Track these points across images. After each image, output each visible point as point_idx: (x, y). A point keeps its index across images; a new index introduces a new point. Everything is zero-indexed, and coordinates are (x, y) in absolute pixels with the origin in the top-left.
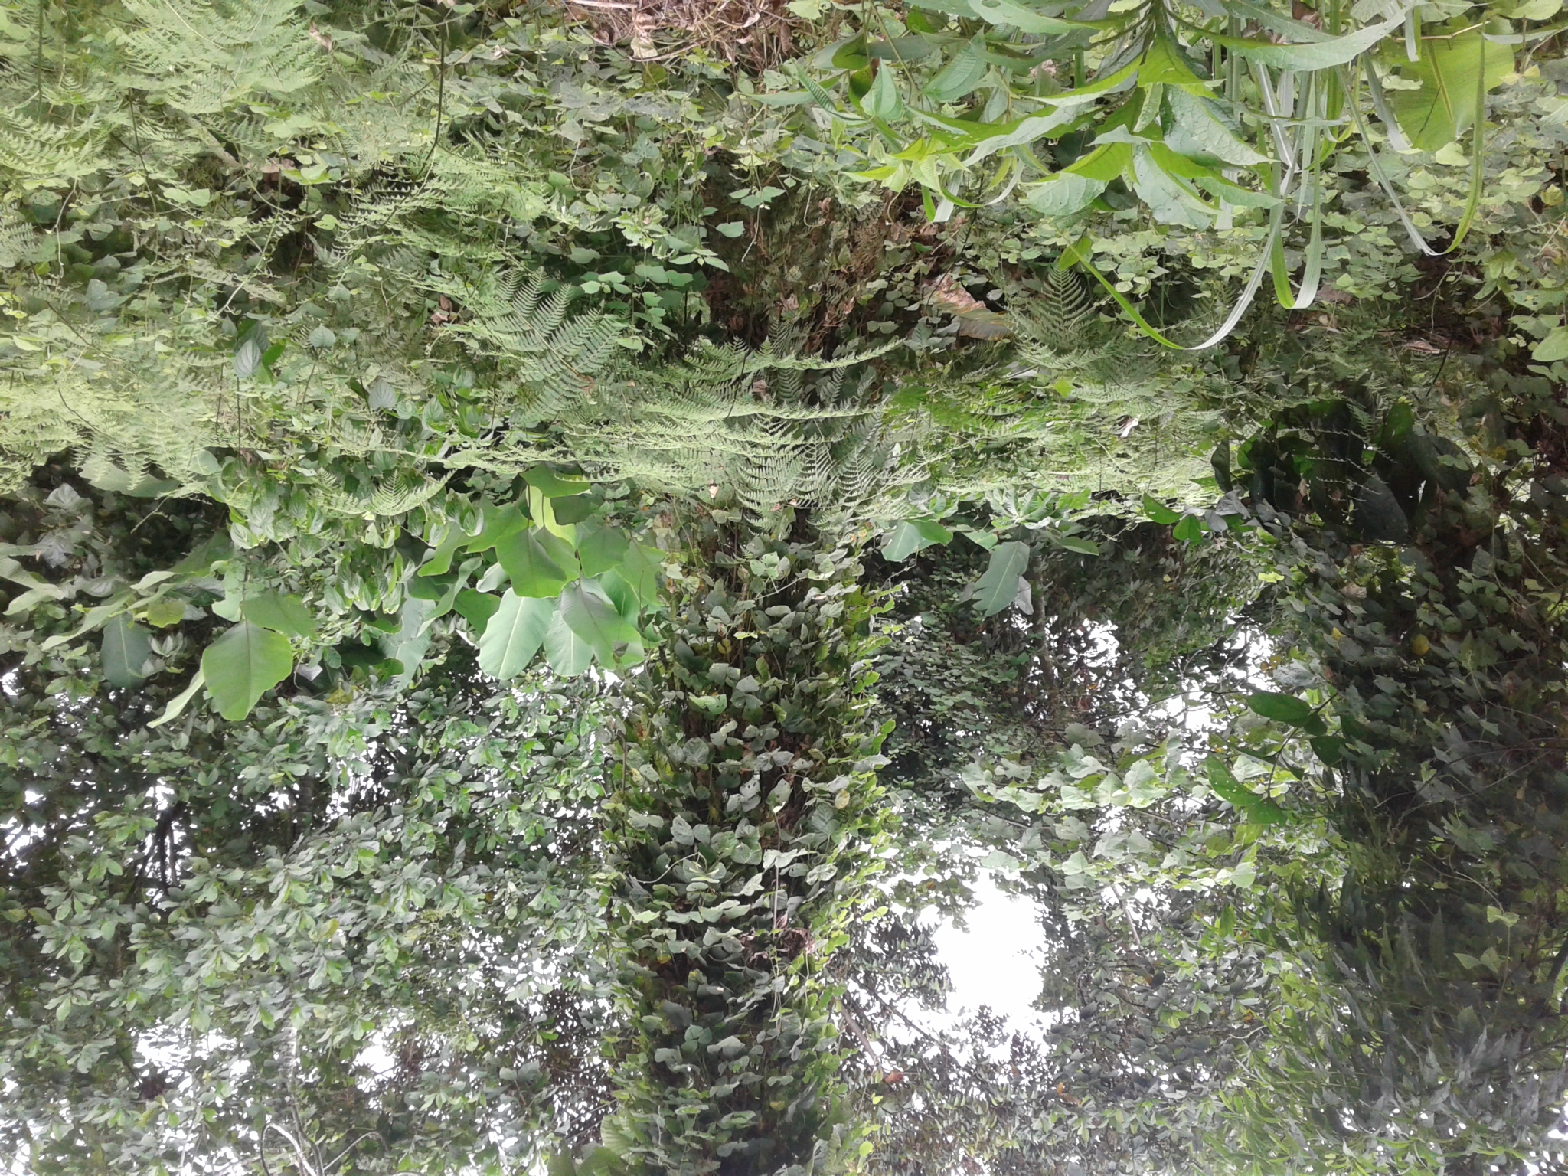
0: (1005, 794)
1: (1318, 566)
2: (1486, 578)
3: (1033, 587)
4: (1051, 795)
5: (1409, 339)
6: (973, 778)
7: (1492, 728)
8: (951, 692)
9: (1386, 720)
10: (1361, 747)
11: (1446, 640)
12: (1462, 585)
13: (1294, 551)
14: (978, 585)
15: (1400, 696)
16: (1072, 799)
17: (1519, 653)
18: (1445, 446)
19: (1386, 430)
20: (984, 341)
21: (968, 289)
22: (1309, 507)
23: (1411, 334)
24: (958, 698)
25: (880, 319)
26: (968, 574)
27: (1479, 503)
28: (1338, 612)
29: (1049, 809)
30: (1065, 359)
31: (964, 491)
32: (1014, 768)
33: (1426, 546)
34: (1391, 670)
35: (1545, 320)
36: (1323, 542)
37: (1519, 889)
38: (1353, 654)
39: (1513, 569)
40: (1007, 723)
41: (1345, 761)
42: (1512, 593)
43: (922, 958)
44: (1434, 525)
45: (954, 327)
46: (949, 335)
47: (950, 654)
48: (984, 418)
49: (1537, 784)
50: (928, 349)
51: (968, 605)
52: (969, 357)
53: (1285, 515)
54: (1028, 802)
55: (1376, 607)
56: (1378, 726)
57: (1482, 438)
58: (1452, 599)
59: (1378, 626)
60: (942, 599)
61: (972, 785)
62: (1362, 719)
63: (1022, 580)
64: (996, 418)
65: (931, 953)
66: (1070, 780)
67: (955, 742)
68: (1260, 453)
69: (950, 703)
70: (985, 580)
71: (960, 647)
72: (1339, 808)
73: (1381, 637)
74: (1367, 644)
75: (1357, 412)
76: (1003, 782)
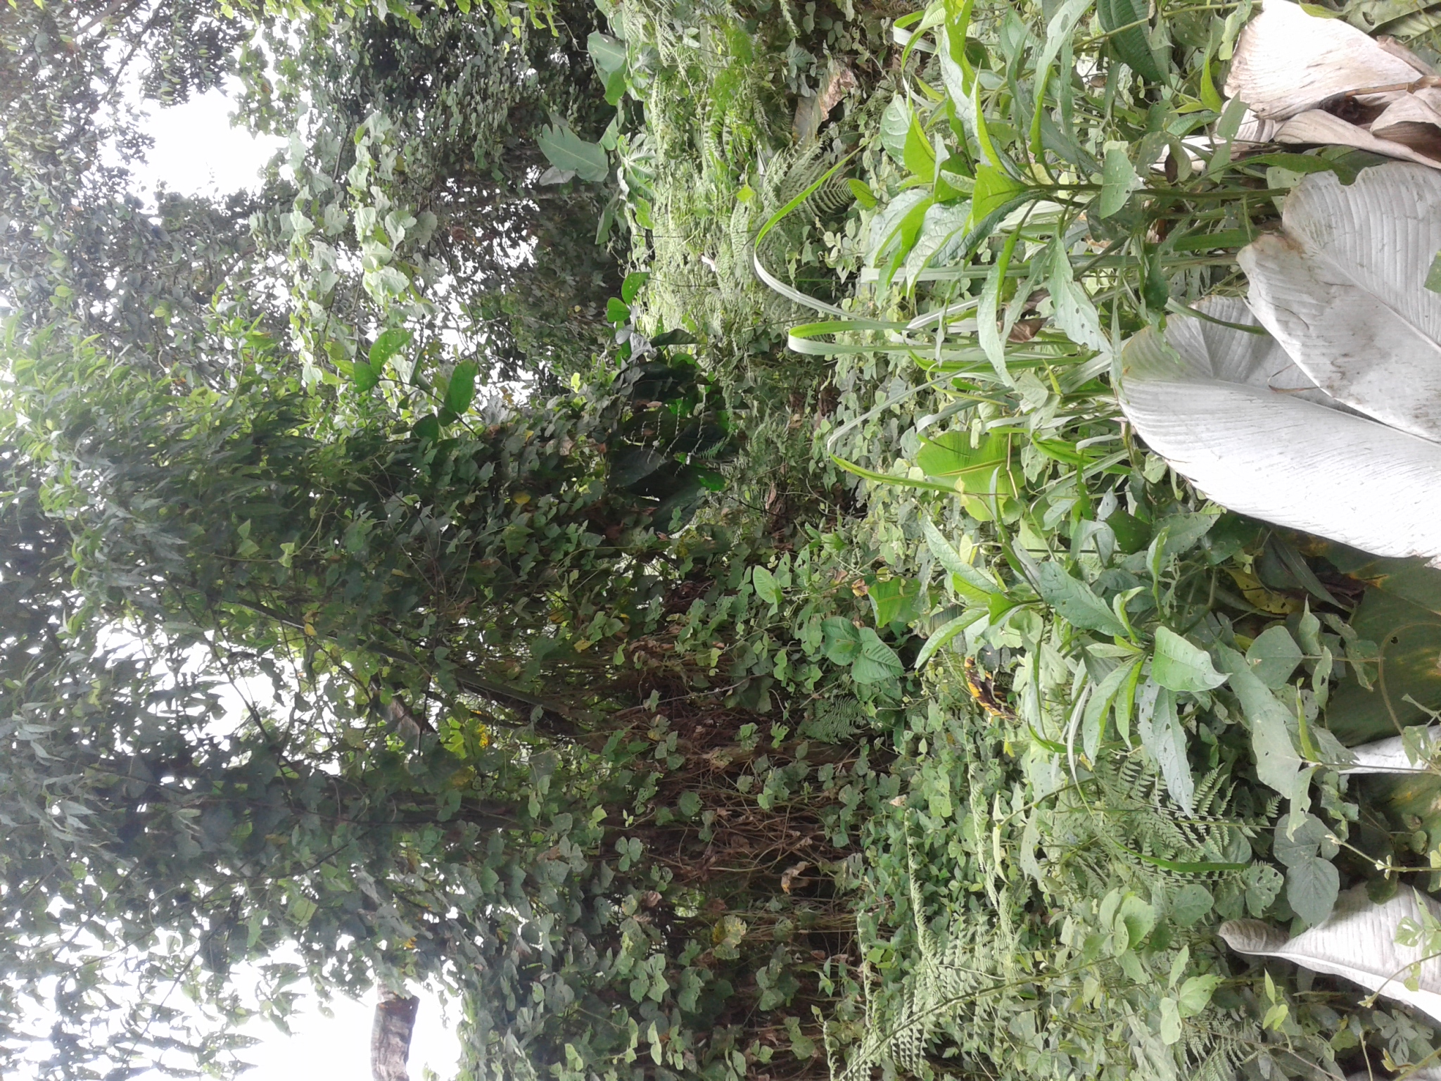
0: (362, 154)
1: (586, 417)
2: (579, 544)
3: (566, 185)
4: (367, 197)
5: (778, 485)
6: (376, 122)
7: (451, 548)
8: (460, 103)
9: (455, 472)
10: (431, 454)
11: (526, 516)
12: (573, 526)
13: (599, 399)
14: (567, 130)
15: (477, 482)
16: (363, 219)
17: (517, 569)
18: (687, 515)
19: (702, 470)
20: (792, 121)
21: (841, 104)
22: (638, 410)
23: (782, 486)
24: (455, 110)
25: (816, 16)
26: (576, 121)
27: (641, 538)
28: (547, 434)
29: (352, 197)
30: (771, 194)
31: (652, 106)
32: (389, 164)
33: (606, 501)
34: (499, 475)
35: (788, 576)
36: (606, 421)
37: (317, 574)
38: (511, 445)
39: (587, 563)
40: (434, 158)
41: (418, 441)
42: (567, 562)
43: (193, 75)
44: (623, 506)
45: (806, 91)
46: (799, 87)
47: (497, 103)
48: (721, 123)
49: (407, 584)
50: (786, 64)
51: (547, 120)
52: (778, 106)
53: (630, 390)
54: (358, 177)
55: (554, 463)
56: (450, 467)
57: (695, 538)
58: (561, 520)
59: (536, 465)
60: (552, 95)
61: (369, 122)
62: (455, 453)
63: (572, 174)
64: (720, 136)
65: (199, 86)
66: (382, 215)
67: (412, 107)
68: (685, 372)
69: (449, 103)
70: (571, 136)
71: (505, 112)
72: (375, 438)
73: (527, 467)
74: (520, 456)
75: (718, 446)
76: (374, 151)
